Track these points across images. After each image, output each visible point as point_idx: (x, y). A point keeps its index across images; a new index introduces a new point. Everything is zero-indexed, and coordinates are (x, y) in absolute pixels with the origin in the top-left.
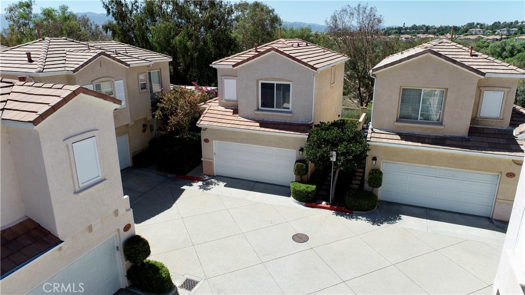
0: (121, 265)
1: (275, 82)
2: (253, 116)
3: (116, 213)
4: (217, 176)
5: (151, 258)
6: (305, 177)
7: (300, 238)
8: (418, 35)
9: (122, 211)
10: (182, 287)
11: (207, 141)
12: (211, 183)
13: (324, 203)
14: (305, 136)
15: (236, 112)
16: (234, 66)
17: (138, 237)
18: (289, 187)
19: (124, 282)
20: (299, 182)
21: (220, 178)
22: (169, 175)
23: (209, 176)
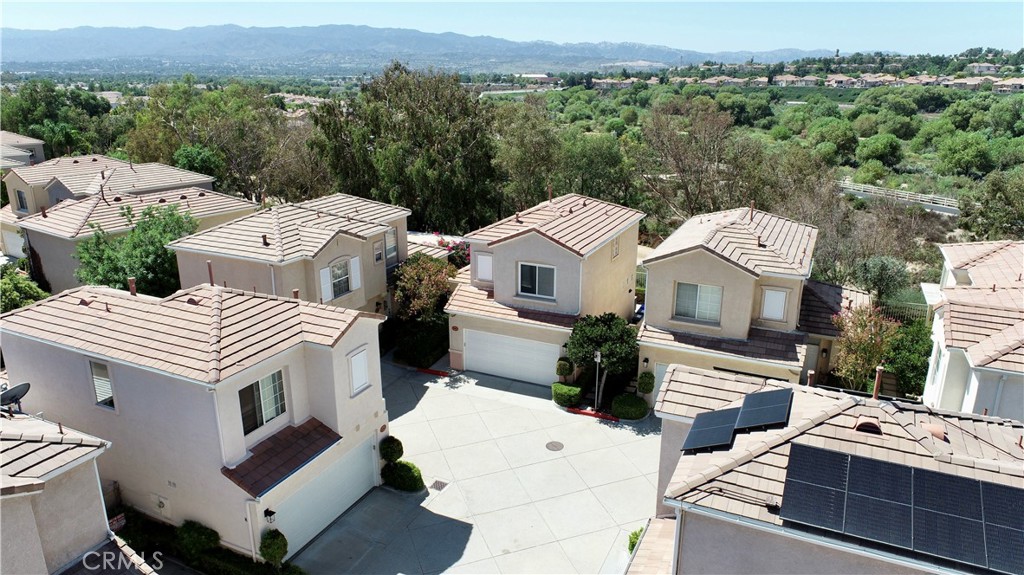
0: (377, 463)
1: (537, 265)
2: (511, 302)
3: (376, 415)
4: (467, 371)
5: (403, 459)
6: (570, 378)
7: (554, 446)
8: (862, 75)
9: (381, 413)
10: (431, 487)
11: (455, 328)
12: (460, 380)
13: (589, 409)
14: (569, 331)
15: (491, 295)
16: (489, 244)
17: (392, 438)
18: (550, 388)
19: (378, 480)
20: (562, 383)
21: (471, 373)
22: (409, 368)
23: (457, 370)
